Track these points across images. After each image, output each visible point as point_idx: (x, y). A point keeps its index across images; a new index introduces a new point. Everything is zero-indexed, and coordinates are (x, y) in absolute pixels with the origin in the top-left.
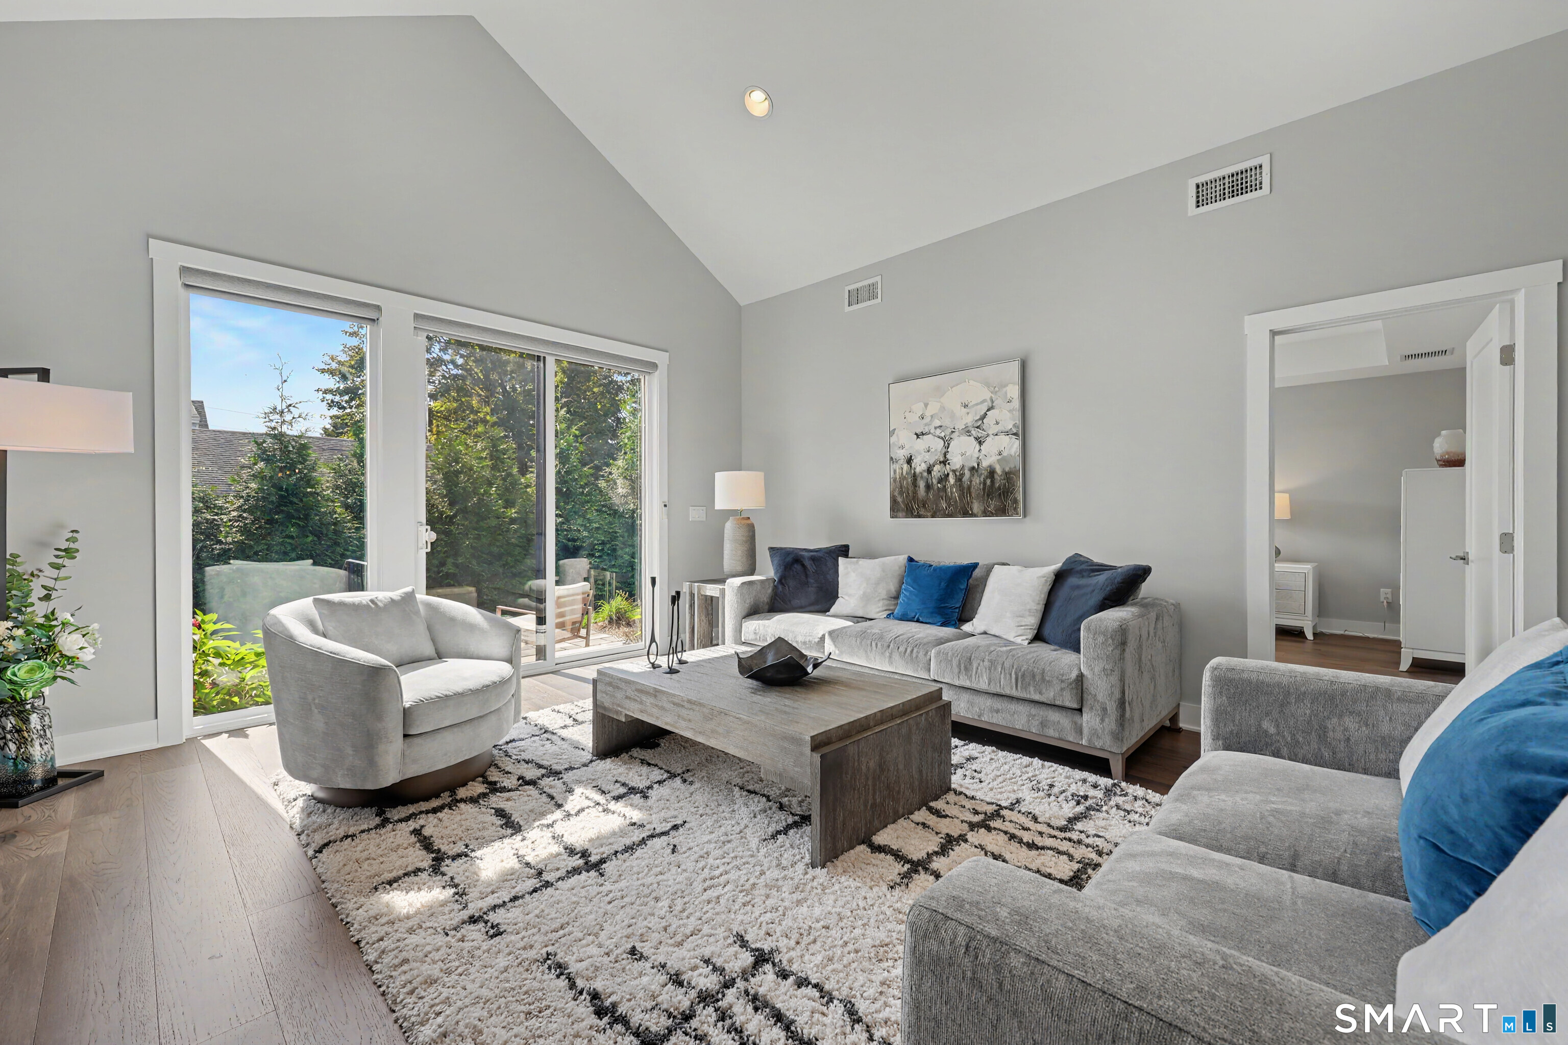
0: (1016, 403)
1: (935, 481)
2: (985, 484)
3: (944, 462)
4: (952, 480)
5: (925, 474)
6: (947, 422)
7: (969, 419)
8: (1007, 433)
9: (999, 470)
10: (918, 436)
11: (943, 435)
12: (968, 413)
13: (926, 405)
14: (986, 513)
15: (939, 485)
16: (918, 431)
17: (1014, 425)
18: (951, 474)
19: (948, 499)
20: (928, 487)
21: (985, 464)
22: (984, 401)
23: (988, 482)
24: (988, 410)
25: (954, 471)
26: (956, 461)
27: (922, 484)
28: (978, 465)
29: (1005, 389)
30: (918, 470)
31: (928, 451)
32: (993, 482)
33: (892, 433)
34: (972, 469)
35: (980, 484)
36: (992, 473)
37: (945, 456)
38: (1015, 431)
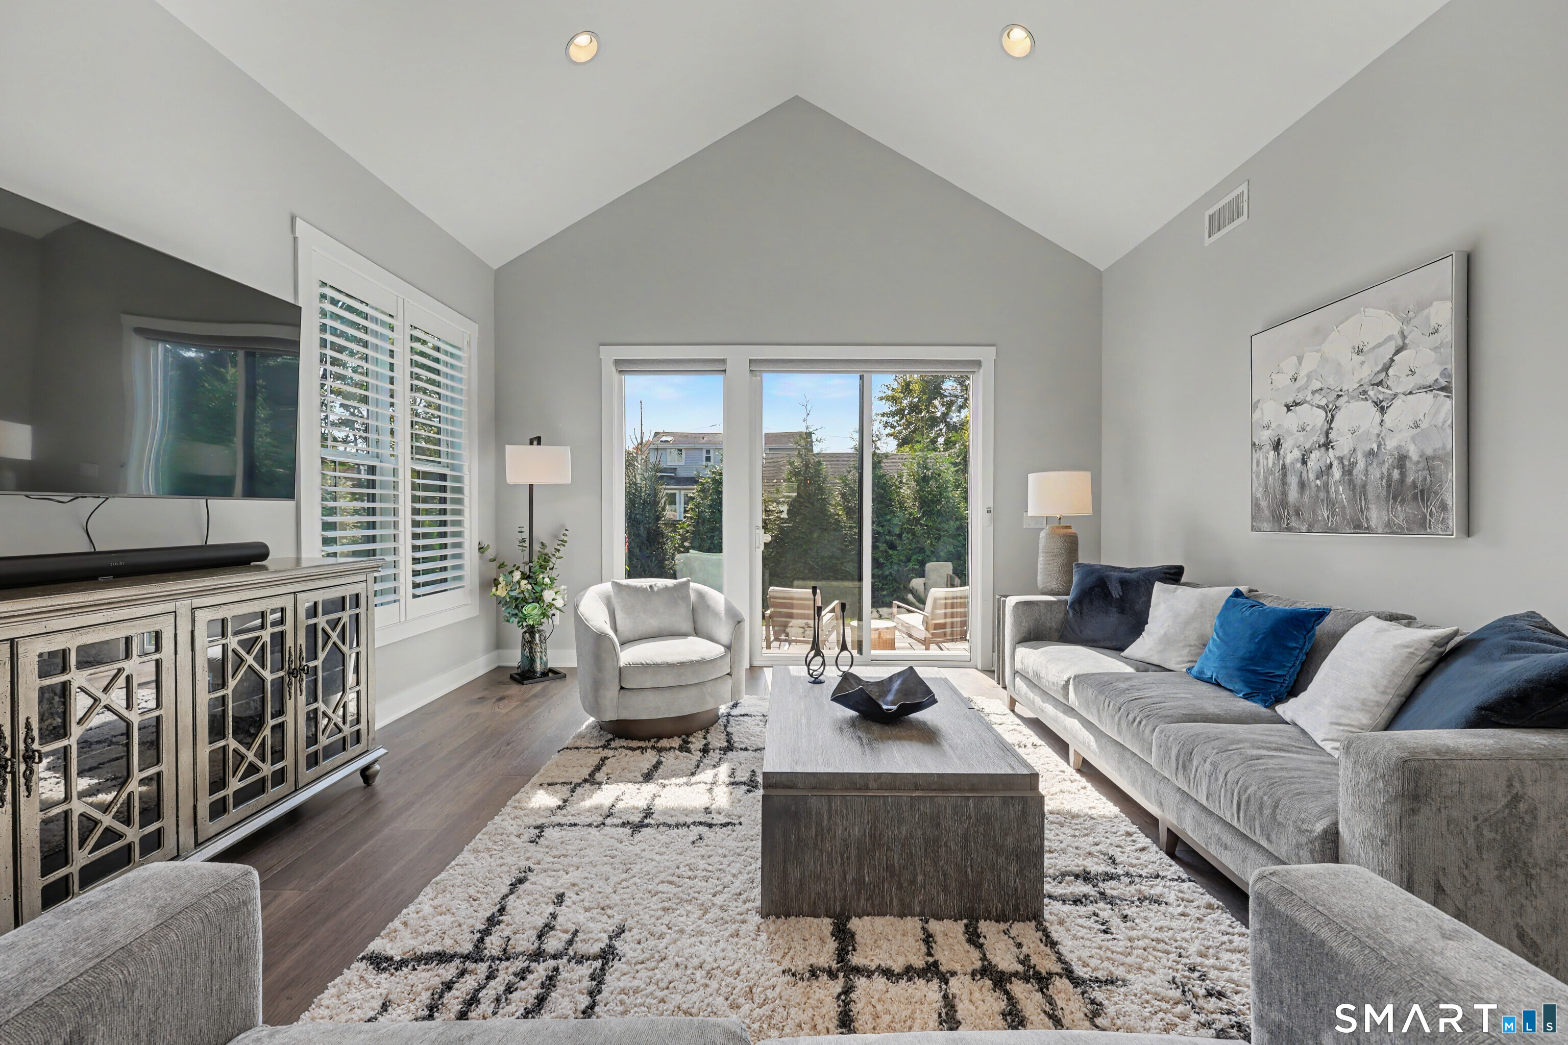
0: (1448, 334)
1: (1312, 476)
2: (1390, 475)
3: (1327, 445)
4: (1337, 473)
5: (1299, 465)
6: (1331, 382)
7: (1366, 372)
8: (1429, 388)
9: (1413, 453)
10: (1288, 408)
11: (1323, 402)
12: (1362, 363)
13: (1300, 359)
14: (1391, 528)
15: (1318, 482)
16: (1290, 401)
17: (1444, 373)
18: (1335, 464)
19: (1331, 504)
20: (1302, 485)
21: (1391, 444)
22: (1390, 338)
23: (1396, 474)
24: (1397, 352)
25: (1341, 459)
26: (1343, 443)
27: (1293, 480)
28: (1379, 447)
29: (1426, 311)
30: (1288, 461)
31: (1304, 430)
32: (1403, 475)
33: (1254, 407)
34: (1371, 453)
35: (1382, 478)
36: (1402, 460)
37: (1327, 437)
38: (1443, 382)
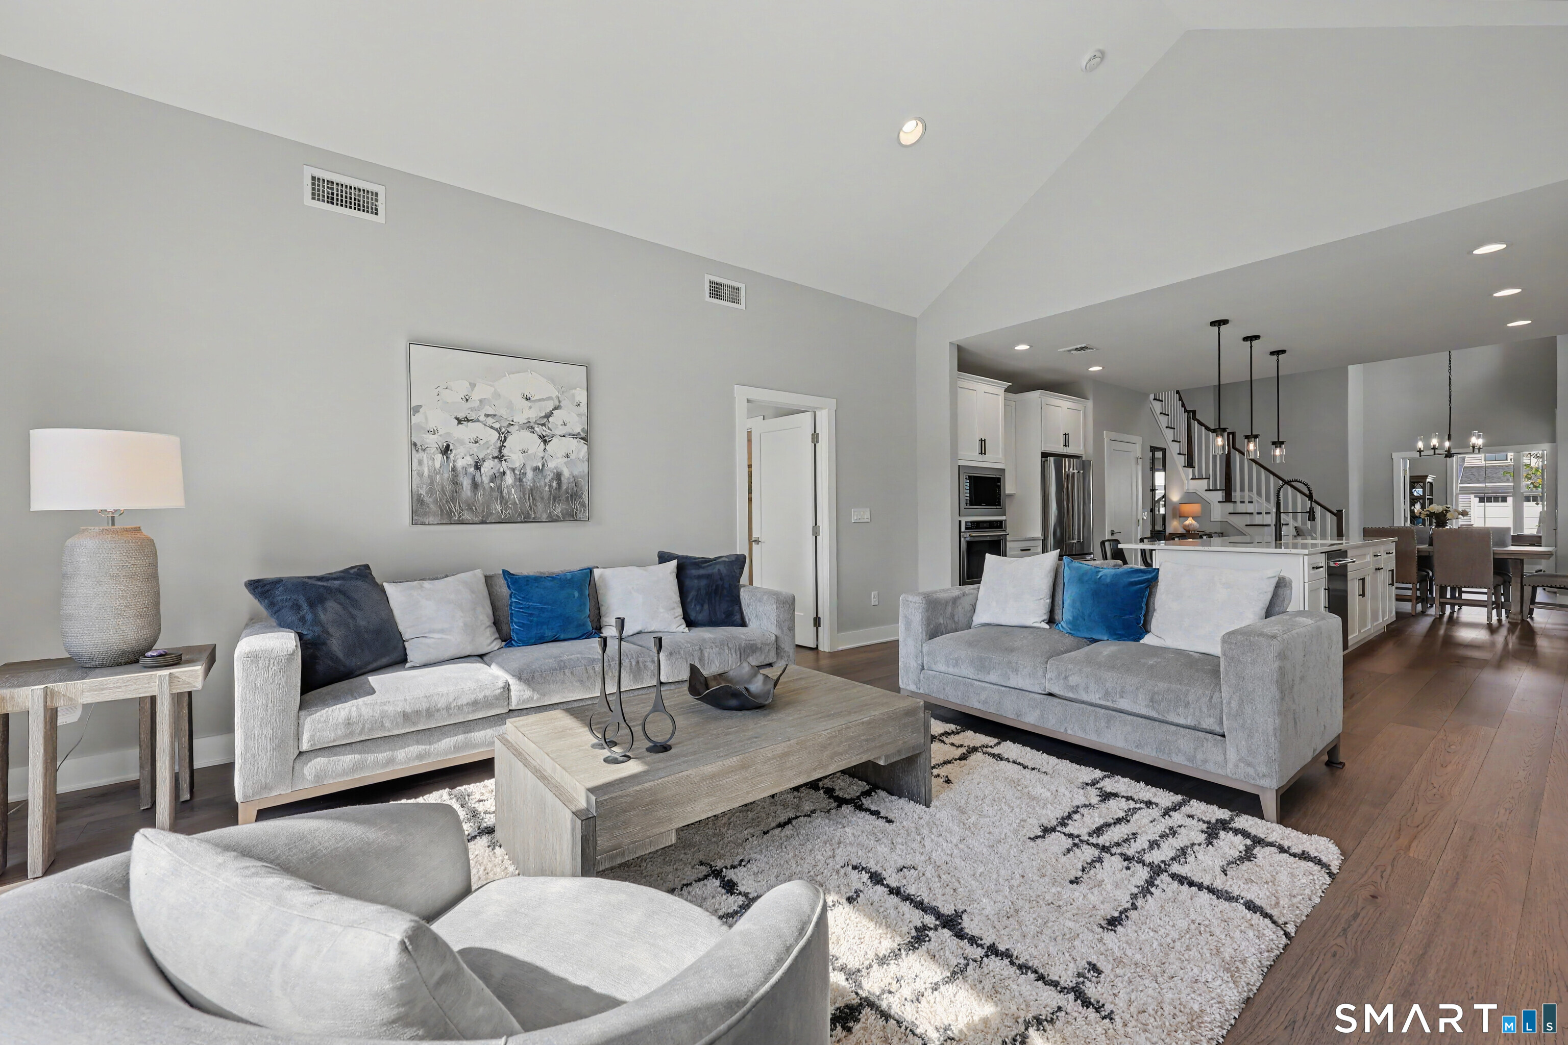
0: (583, 408)
1: (486, 480)
2: (551, 486)
3: (500, 457)
4: (509, 479)
5: (472, 470)
6: (502, 412)
7: (533, 413)
8: (575, 436)
9: (566, 473)
10: (460, 421)
11: (497, 426)
12: (530, 407)
13: (473, 385)
14: (552, 519)
15: (492, 484)
16: (461, 416)
17: (583, 430)
18: (508, 472)
19: (504, 501)
20: (475, 485)
21: (551, 465)
22: (549, 398)
23: (555, 484)
24: (556, 408)
25: (513, 470)
26: (515, 458)
27: (466, 483)
28: (543, 465)
29: (574, 391)
30: (460, 464)
31: (476, 442)
32: (559, 484)
33: (416, 410)
34: (536, 469)
35: (545, 485)
36: (558, 476)
37: (500, 451)
38: (583, 435)
